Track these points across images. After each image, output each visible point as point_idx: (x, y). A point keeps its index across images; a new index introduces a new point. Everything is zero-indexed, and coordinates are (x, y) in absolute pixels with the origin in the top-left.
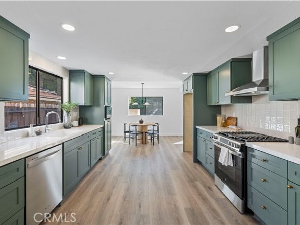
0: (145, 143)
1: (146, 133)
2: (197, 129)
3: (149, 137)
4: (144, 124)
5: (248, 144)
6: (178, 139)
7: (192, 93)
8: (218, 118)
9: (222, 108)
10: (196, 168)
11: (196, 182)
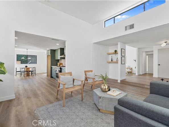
0: (29, 76)
1: (29, 71)
2: (52, 67)
3: (30, 73)
4: (28, 67)
7: (50, 55)
8: (58, 63)
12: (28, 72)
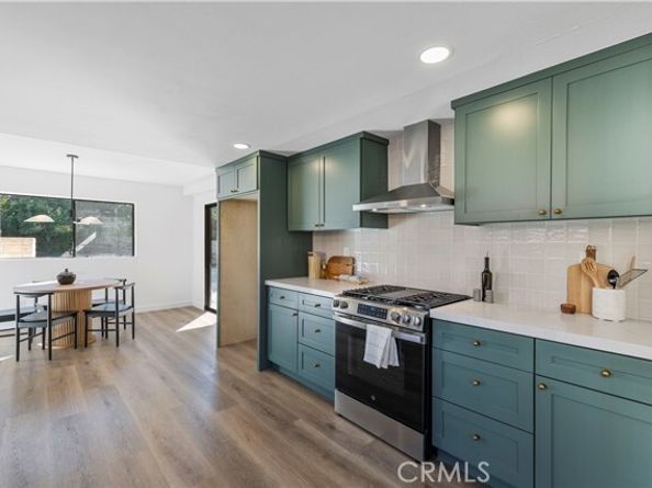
0: (85, 345)
1: (88, 312)
2: (268, 287)
3: (96, 323)
4: (77, 285)
5: (436, 313)
6: (184, 317)
7: (256, 202)
8: (311, 259)
9: (315, 238)
10: (273, 385)
11: (296, 423)
12: (81, 316)
